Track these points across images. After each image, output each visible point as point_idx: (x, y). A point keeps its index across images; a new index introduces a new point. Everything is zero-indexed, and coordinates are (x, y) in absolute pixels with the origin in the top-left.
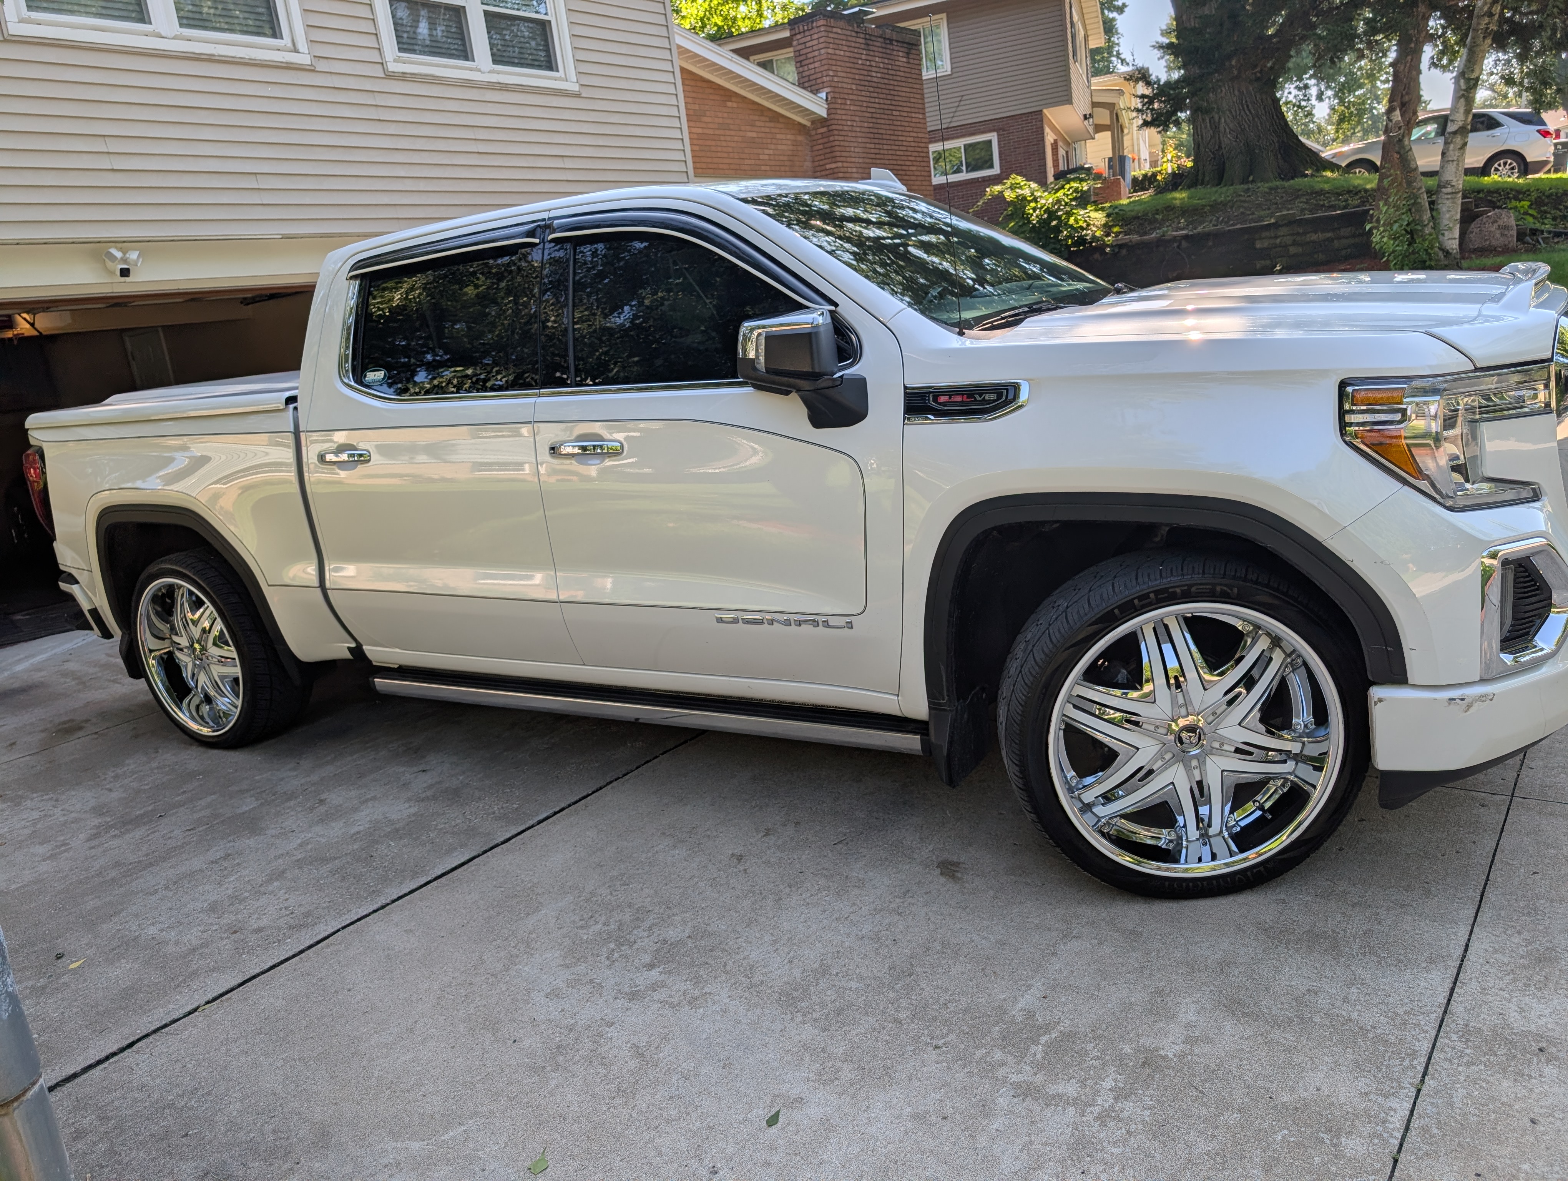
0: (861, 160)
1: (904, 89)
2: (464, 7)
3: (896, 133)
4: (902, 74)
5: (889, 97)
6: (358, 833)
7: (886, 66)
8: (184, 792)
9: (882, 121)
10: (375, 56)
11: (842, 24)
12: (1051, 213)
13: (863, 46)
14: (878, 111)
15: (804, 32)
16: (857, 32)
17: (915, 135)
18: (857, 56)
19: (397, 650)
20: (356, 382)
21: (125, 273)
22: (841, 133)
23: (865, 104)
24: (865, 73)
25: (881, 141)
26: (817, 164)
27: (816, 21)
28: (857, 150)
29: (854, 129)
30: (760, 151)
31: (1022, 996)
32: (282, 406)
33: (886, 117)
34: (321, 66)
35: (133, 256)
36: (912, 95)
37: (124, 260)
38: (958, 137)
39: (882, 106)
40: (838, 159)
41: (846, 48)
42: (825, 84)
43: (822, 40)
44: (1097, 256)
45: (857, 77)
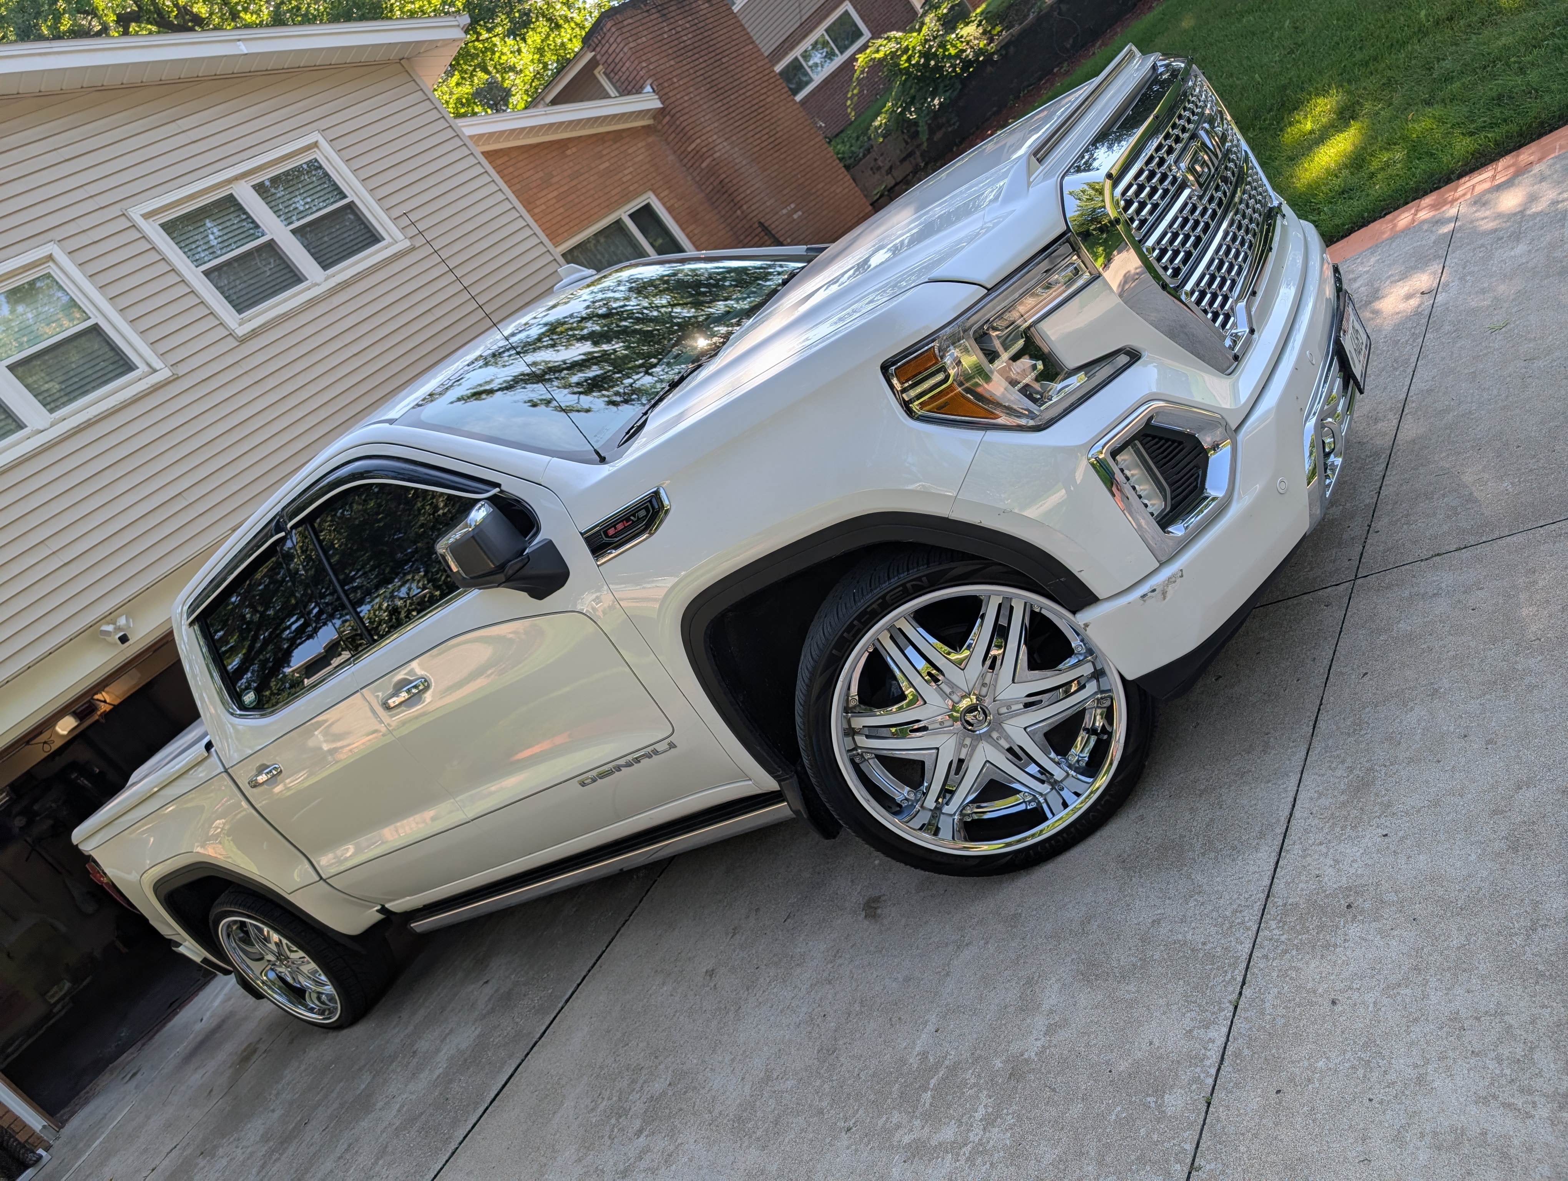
0: (716, 125)
1: (721, 33)
2: (272, 240)
3: (736, 77)
4: (712, 20)
5: (711, 49)
6: (439, 1077)
7: (692, 23)
8: (322, 1089)
9: (717, 75)
10: (222, 332)
11: (629, 13)
12: (927, 55)
13: (660, 20)
14: (707, 69)
15: (600, 42)
16: (647, 11)
17: (755, 67)
18: (659, 32)
19: (408, 898)
20: (240, 709)
21: (124, 639)
22: (683, 112)
23: (691, 71)
24: (676, 42)
25: (726, 95)
26: (679, 152)
27: (605, 25)
28: (707, 117)
29: (694, 100)
30: (621, 175)
31: (919, 1038)
32: (206, 754)
33: (718, 69)
34: (182, 370)
35: (122, 621)
36: (731, 33)
37: (118, 629)
38: (815, 27)
39: (709, 62)
40: (694, 137)
41: (645, 33)
42: (645, 78)
43: (619, 40)
44: (989, 69)
45: (670, 51)
